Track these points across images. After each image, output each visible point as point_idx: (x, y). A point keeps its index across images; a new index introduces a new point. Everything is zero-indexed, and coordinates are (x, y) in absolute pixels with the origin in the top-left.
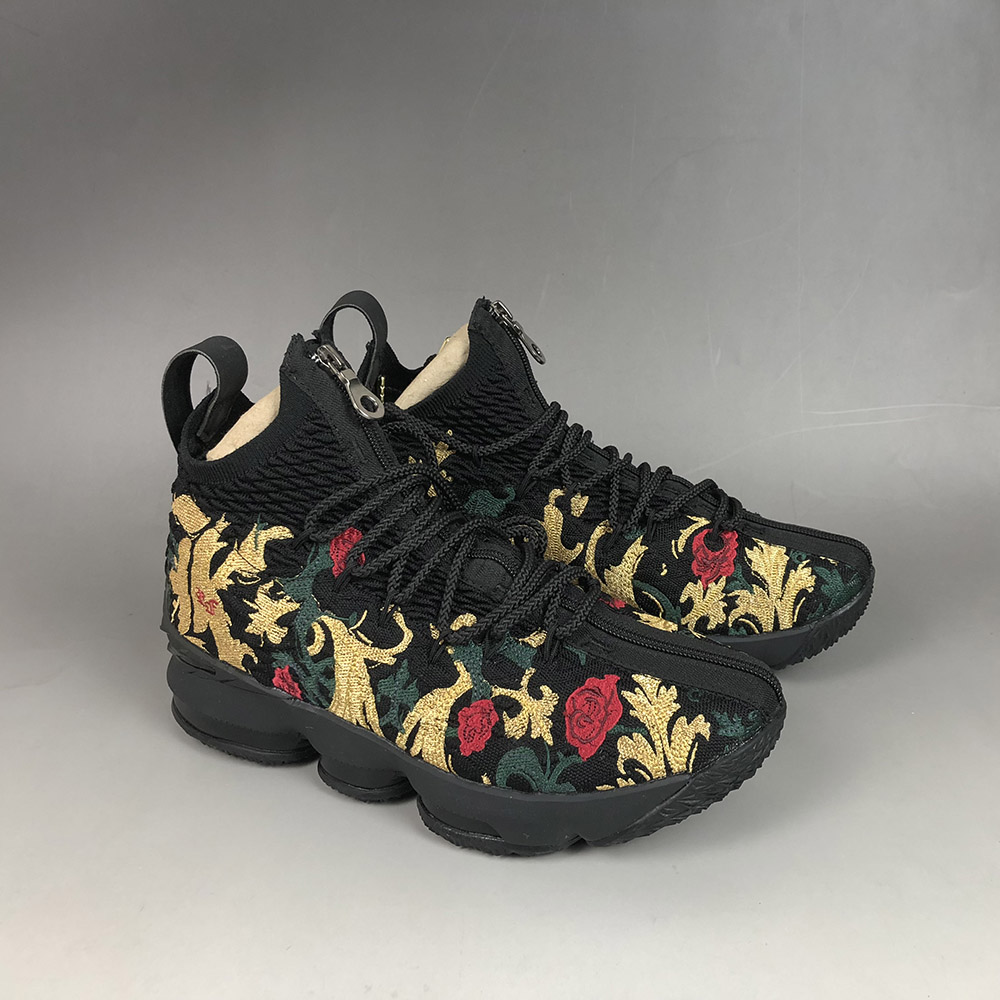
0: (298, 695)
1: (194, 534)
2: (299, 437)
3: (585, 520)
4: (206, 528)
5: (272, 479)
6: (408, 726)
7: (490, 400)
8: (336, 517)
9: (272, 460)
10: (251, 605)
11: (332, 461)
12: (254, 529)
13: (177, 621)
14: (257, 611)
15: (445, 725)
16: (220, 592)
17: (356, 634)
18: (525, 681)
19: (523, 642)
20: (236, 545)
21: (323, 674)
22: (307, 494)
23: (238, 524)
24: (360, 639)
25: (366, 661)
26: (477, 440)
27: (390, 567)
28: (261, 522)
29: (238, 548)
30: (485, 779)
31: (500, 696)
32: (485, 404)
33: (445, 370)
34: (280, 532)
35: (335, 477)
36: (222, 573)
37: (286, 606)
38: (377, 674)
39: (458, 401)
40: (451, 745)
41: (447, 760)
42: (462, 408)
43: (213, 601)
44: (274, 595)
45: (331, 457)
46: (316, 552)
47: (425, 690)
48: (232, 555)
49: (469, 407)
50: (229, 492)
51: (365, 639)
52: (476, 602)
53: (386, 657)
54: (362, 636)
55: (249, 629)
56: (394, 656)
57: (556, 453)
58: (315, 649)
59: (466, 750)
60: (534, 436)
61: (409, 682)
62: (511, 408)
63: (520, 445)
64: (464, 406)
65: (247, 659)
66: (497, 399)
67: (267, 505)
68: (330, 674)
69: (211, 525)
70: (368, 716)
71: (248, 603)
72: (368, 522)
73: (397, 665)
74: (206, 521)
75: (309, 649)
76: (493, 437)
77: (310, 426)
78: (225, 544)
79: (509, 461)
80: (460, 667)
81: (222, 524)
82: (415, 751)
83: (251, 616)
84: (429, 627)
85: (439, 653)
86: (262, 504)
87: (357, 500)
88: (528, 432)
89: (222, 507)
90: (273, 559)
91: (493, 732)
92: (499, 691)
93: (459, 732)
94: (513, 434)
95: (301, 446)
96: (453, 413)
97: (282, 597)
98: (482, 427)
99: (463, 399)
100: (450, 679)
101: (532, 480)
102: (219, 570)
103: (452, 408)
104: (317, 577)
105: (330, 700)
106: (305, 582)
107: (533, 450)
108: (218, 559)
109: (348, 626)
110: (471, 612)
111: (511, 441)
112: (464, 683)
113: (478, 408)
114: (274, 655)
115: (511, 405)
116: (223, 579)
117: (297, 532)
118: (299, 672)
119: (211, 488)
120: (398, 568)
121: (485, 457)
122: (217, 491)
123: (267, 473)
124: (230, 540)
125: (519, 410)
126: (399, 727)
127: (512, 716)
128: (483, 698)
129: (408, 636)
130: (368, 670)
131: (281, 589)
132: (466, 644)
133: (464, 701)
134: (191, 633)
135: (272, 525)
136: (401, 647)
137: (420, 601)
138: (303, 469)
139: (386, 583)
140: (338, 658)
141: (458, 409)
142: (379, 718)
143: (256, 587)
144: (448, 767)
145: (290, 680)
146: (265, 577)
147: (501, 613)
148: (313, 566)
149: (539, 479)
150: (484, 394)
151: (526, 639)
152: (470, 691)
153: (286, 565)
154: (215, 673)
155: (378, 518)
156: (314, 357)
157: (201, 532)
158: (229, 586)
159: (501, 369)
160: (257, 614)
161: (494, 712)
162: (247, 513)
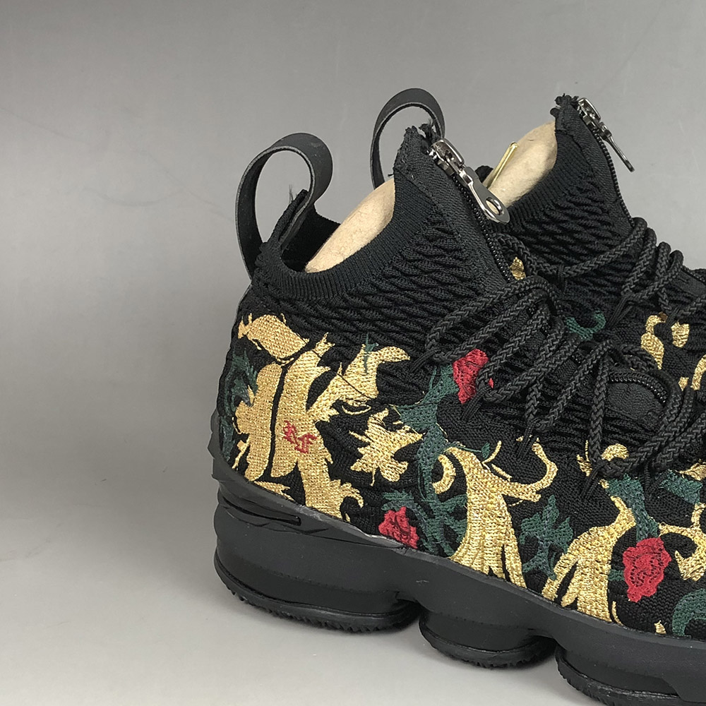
0: (413, 542)
1: (285, 359)
2: (418, 245)
3: (689, 351)
4: (302, 351)
5: (387, 292)
6: (561, 571)
7: (578, 213)
8: (458, 337)
9: (388, 270)
10: (360, 438)
11: (454, 271)
12: (362, 351)
13: (244, 465)
14: (369, 444)
15: (607, 567)
16: (320, 425)
17: (492, 469)
18: (695, 519)
19: (685, 475)
20: (340, 369)
21: (451, 514)
22: (425, 310)
23: (344, 346)
24: (496, 474)
25: (506, 498)
26: (557, 260)
27: (525, 392)
28: (370, 343)
29: (343, 372)
30: (659, 628)
31: (670, 534)
32: (572, 217)
33: (526, 177)
34: (393, 354)
35: (459, 291)
36: (323, 402)
37: (404, 438)
38: (519, 512)
39: (541, 215)
40: (616, 591)
41: (610, 608)
42: (545, 223)
43: (309, 436)
44: (389, 425)
45: (454, 266)
46: (439, 376)
47: (580, 528)
48: (336, 382)
49: (554, 221)
50: (334, 309)
51: (503, 473)
52: (625, 430)
53: (528, 492)
54: (499, 470)
55: (357, 466)
56: (538, 492)
57: (650, 275)
58: (443, 486)
59: (635, 595)
60: (626, 256)
61: (559, 521)
62: (599, 221)
63: (609, 265)
64: (547, 220)
65: (348, 504)
66: (587, 211)
67: (378, 323)
68: (460, 514)
69: (310, 347)
70: (507, 562)
71: (356, 435)
72: (493, 342)
73: (543, 502)
74: (302, 343)
75: (435, 485)
76: (577, 256)
77: (431, 231)
78: (328, 369)
79: (595, 284)
80: (618, 502)
81: (323, 347)
82: (567, 600)
83: (361, 450)
84: (576, 459)
85: (593, 487)
86: (372, 322)
87: (482, 318)
88: (620, 250)
89: (325, 325)
90: (389, 384)
91: (665, 574)
92: (666, 529)
93: (625, 575)
94: (603, 252)
95: (420, 253)
96: (535, 228)
97: (400, 427)
98: (564, 244)
99: (547, 212)
100: (609, 516)
101: (626, 305)
102: (319, 399)
103: (534, 222)
104: (441, 405)
105: (455, 546)
106: (427, 410)
107: (623, 271)
108: (318, 387)
109: (481, 459)
110: (622, 442)
111: (602, 259)
112: (625, 521)
113: (565, 221)
114: (387, 495)
115: (601, 218)
116: (324, 409)
117: (414, 353)
118: (421, 514)
119: (311, 304)
120: (535, 393)
121: (571, 279)
122: (319, 307)
123: (384, 285)
124: (334, 364)
125: (609, 224)
126: (549, 573)
127: (686, 556)
128: (650, 536)
129: (552, 469)
130: (508, 507)
131: (397, 418)
132: (620, 478)
133: (627, 540)
134: (266, 477)
135: (383, 345)
136: (546, 482)
137: (564, 430)
138: (422, 281)
139: (524, 410)
140: (472, 496)
141: (539, 223)
142: (523, 562)
143: (366, 416)
144: (612, 617)
145: (405, 524)
146: (376, 405)
147: (662, 442)
148: (436, 393)
149: (636, 304)
150: (572, 205)
151: (688, 472)
152: (633, 530)
153: (405, 390)
154: (299, 523)
155: (506, 337)
156: (431, 154)
157: (296, 356)
158: (332, 418)
159: (591, 177)
160: (368, 447)
161: (665, 552)
162: (353, 333)
